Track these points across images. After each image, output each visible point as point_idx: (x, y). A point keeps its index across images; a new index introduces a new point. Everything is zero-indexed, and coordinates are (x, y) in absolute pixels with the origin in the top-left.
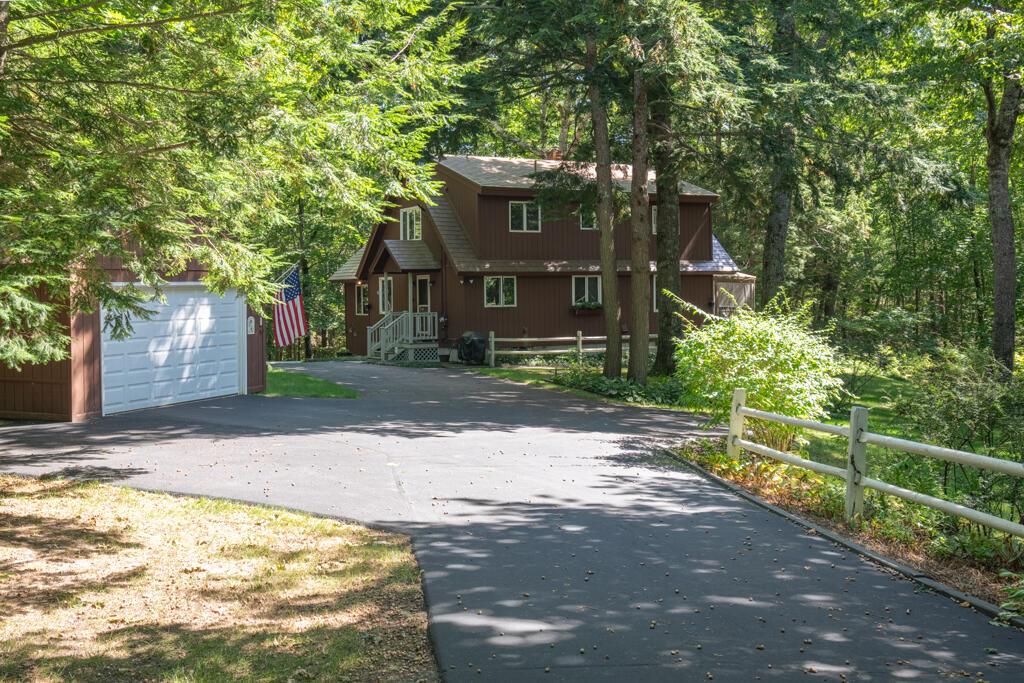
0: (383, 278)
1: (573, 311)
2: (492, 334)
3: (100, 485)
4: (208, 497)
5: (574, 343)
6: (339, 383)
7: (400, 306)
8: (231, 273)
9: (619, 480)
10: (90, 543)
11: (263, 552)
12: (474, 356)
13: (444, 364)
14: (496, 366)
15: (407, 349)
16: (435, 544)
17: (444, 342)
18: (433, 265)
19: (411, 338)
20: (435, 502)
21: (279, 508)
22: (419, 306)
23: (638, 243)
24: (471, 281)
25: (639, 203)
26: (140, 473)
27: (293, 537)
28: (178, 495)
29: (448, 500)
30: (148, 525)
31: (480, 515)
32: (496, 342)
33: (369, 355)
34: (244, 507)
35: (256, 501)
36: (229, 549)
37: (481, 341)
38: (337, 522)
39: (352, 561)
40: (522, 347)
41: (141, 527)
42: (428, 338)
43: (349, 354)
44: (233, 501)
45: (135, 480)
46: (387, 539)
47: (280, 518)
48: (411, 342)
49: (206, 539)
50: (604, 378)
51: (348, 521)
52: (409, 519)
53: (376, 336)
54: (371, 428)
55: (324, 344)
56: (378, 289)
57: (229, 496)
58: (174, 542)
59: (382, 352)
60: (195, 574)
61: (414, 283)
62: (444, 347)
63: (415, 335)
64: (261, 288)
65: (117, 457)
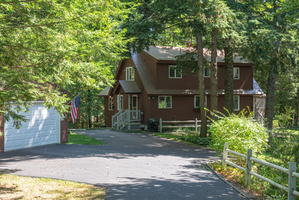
0: (119, 95)
1: (195, 110)
2: (161, 119)
3: (6, 175)
4: (43, 178)
5: (194, 123)
6: (98, 139)
7: (125, 107)
8: (52, 103)
9: (182, 173)
10: (5, 191)
11: (60, 192)
12: (154, 128)
13: (142, 131)
14: (162, 132)
15: (127, 125)
16: (113, 189)
17: (142, 122)
18: (139, 91)
19: (129, 120)
20: (117, 179)
21: (67, 180)
22: (133, 108)
23: (213, 86)
24: (153, 98)
25: (213, 70)
26: (19, 171)
27: (70, 188)
28: (33, 177)
29: (122, 178)
30: (23, 186)
31: (130, 182)
32: (162, 123)
33: (112, 127)
34: (55, 180)
35: (59, 178)
36: (49, 192)
37: (156, 122)
38: (84, 184)
39: (86, 194)
40: (173, 124)
41: (21, 186)
42: (136, 120)
43: (105, 127)
44: (52, 179)
45: (18, 173)
46: (99, 188)
47: (67, 183)
48: (129, 122)
49: (42, 189)
50: (200, 138)
51: (88, 184)
52: (108, 183)
53: (115, 119)
54: (104, 155)
55: (97, 121)
56: (117, 100)
57: (50, 177)
58: (32, 190)
59: (118, 126)
60: (39, 198)
61: (131, 98)
62: (143, 124)
63: (131, 119)
64: (63, 107)
65: (11, 166)
